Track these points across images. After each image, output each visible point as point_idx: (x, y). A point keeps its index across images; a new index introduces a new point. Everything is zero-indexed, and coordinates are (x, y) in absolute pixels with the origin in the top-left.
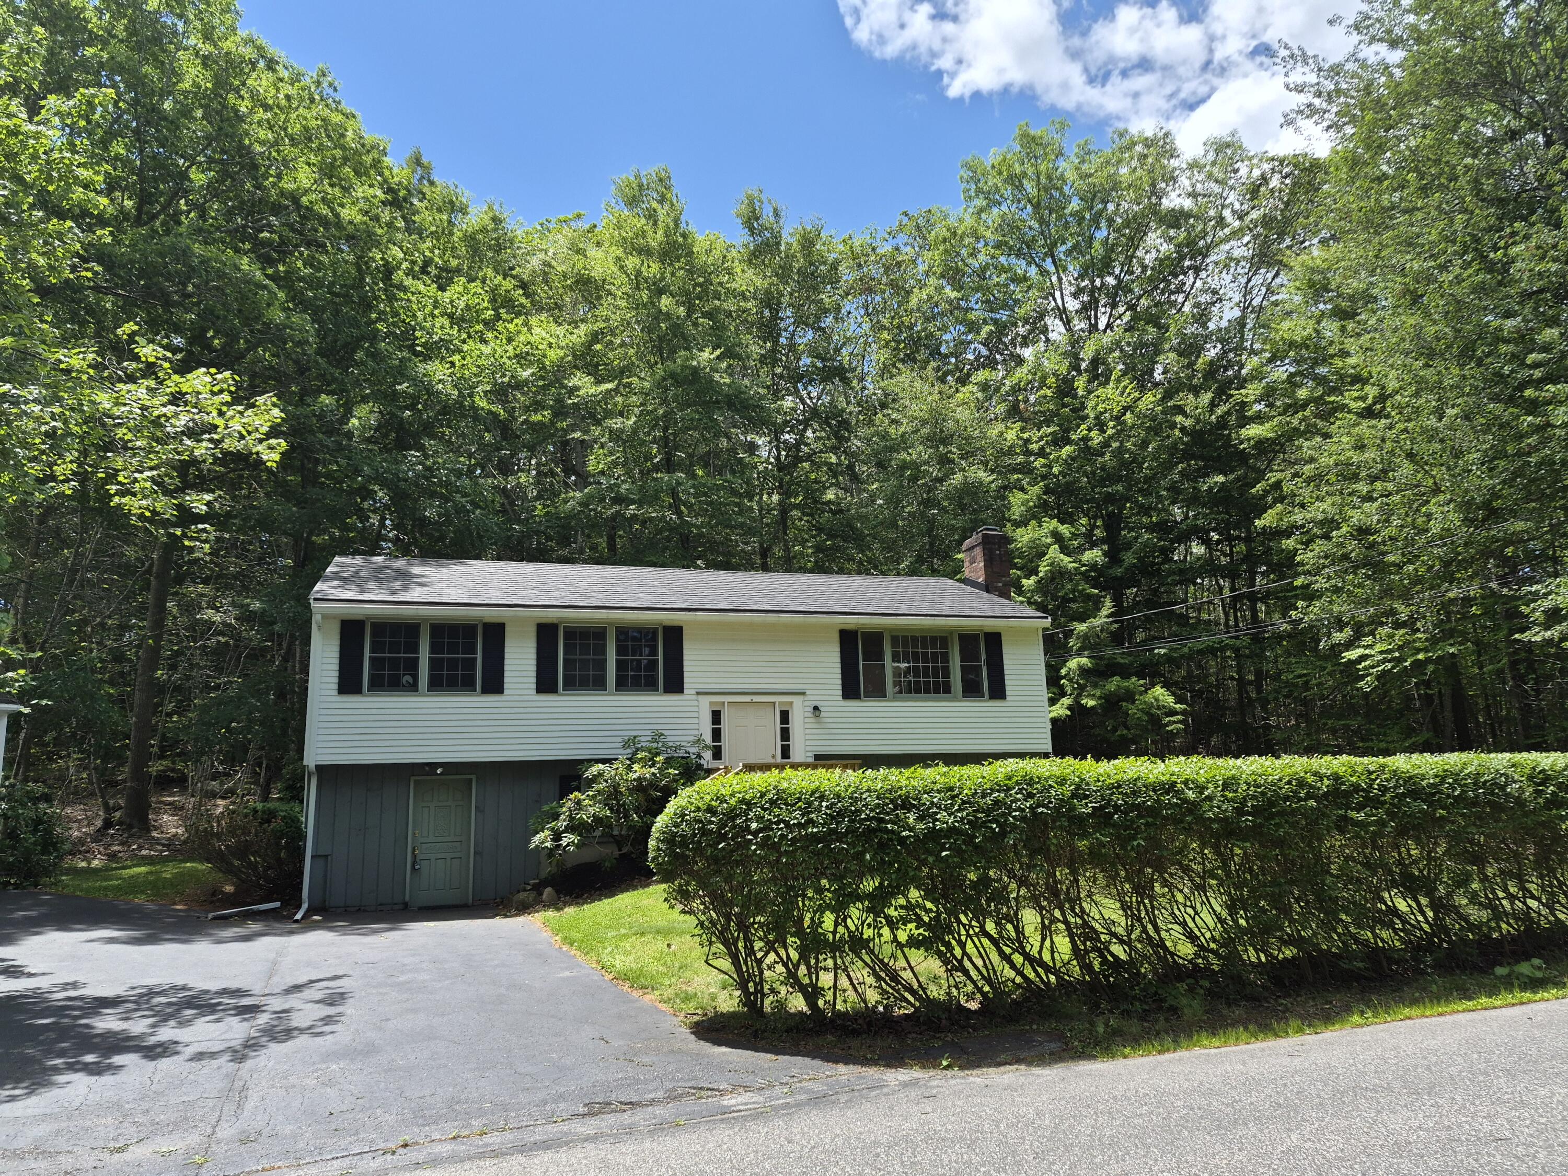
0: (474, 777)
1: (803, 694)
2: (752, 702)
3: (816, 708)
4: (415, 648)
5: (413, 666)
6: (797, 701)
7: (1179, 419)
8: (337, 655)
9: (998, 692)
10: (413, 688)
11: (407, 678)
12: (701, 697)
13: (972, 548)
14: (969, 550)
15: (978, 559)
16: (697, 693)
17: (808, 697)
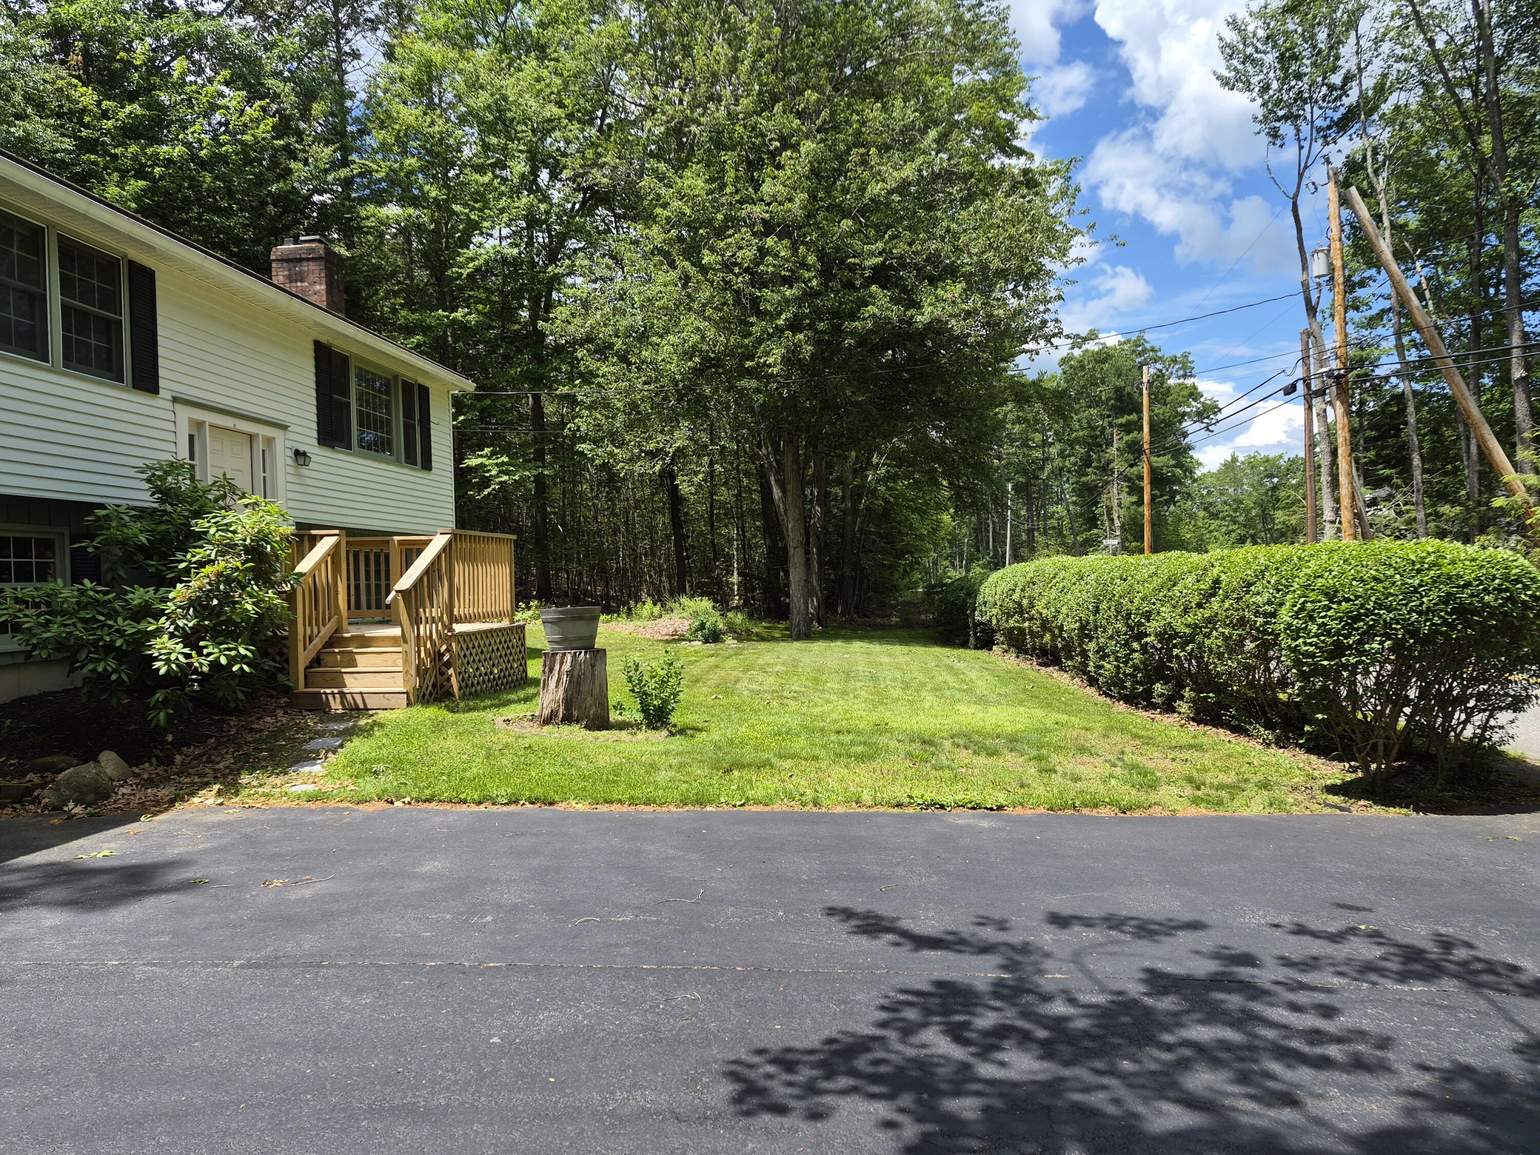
1: (285, 428)
2: (233, 430)
3: (297, 453)
6: (278, 436)
9: (427, 465)
12: (179, 408)
13: (300, 260)
14: (288, 261)
15: (311, 278)
16: (175, 400)
17: (290, 435)
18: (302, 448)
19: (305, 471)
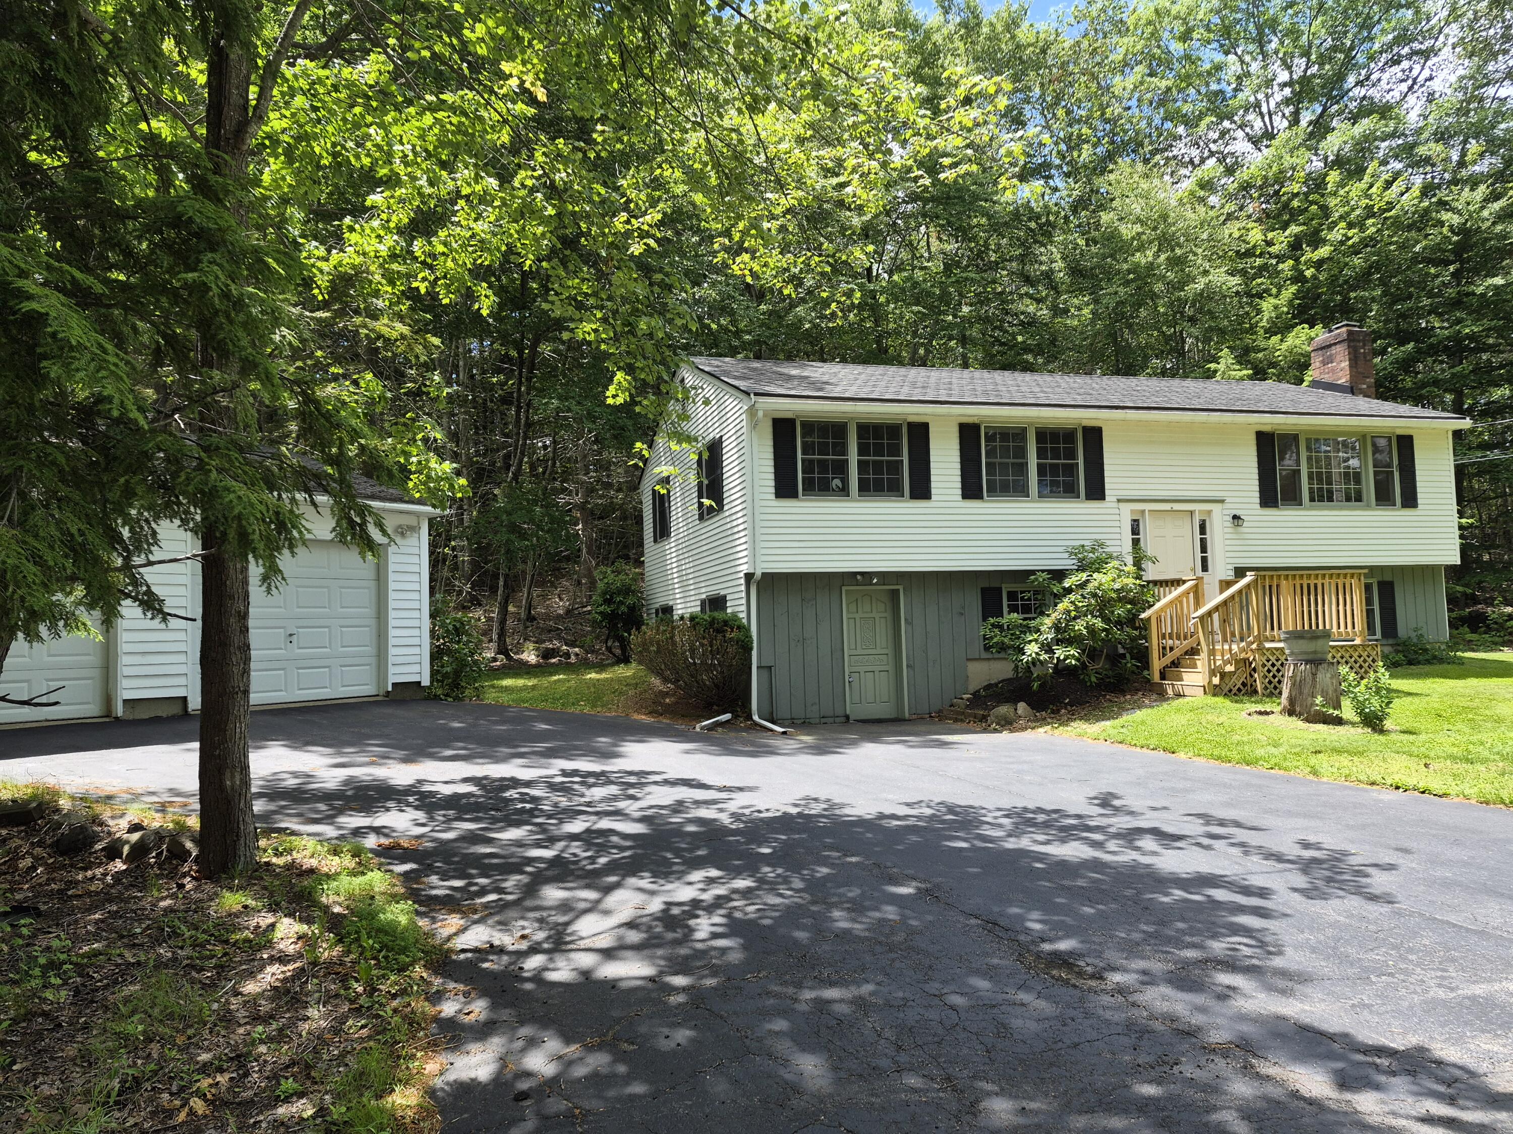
0: (901, 588)
1: (1222, 501)
2: (1172, 511)
3: (1235, 517)
4: (844, 451)
5: (841, 468)
6: (1216, 508)
7: (1446, 216)
8: (771, 456)
9: (1410, 500)
10: (844, 491)
11: (837, 482)
12: (1121, 505)
13: (1330, 346)
14: (1322, 348)
15: (1338, 358)
16: (1119, 501)
17: (1226, 506)
18: (1238, 513)
19: (1240, 529)
